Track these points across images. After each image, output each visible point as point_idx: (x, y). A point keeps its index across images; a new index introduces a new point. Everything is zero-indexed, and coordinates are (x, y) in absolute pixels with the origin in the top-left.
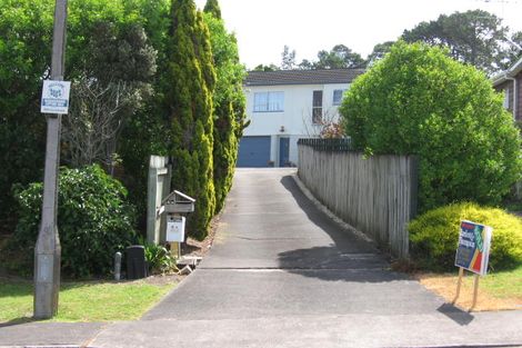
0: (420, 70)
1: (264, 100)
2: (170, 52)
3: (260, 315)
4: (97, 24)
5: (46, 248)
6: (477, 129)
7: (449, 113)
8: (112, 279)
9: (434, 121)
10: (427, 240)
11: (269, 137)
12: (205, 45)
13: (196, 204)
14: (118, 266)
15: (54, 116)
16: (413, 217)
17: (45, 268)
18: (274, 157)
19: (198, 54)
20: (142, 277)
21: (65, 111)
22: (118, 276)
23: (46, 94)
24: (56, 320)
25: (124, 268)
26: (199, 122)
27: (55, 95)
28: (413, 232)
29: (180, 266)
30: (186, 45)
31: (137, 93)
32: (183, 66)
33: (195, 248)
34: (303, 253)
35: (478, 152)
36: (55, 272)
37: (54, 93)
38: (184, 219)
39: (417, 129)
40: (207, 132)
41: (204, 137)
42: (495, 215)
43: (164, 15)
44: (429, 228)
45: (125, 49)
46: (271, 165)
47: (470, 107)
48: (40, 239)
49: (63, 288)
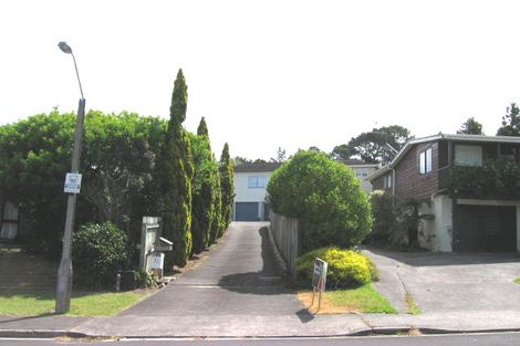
0: (309, 166)
1: (254, 181)
2: (164, 155)
3: (188, 314)
4: (119, 138)
5: (64, 272)
6: (341, 202)
7: (324, 193)
8: (114, 291)
9: (315, 197)
10: (306, 269)
11: (257, 203)
12: (187, 151)
13: (173, 246)
14: (118, 283)
15: (72, 194)
16: (299, 255)
17: (63, 284)
18: (260, 215)
19: (182, 156)
20: (132, 289)
21: (78, 191)
22: (118, 288)
23: (67, 181)
24: (68, 315)
25: (121, 284)
26: (182, 197)
27: (73, 182)
28: (298, 264)
29: (159, 284)
30: (175, 150)
31: (141, 180)
32: (173, 163)
33: (178, 272)
34: (239, 276)
35: (342, 216)
36: (68, 286)
37: (72, 180)
38: (163, 255)
39: (304, 203)
40: (187, 202)
41: (185, 205)
42: (350, 254)
43: (163, 132)
44: (307, 262)
45: (135, 154)
46: (258, 220)
47: (337, 189)
48: (61, 266)
49: (73, 297)
